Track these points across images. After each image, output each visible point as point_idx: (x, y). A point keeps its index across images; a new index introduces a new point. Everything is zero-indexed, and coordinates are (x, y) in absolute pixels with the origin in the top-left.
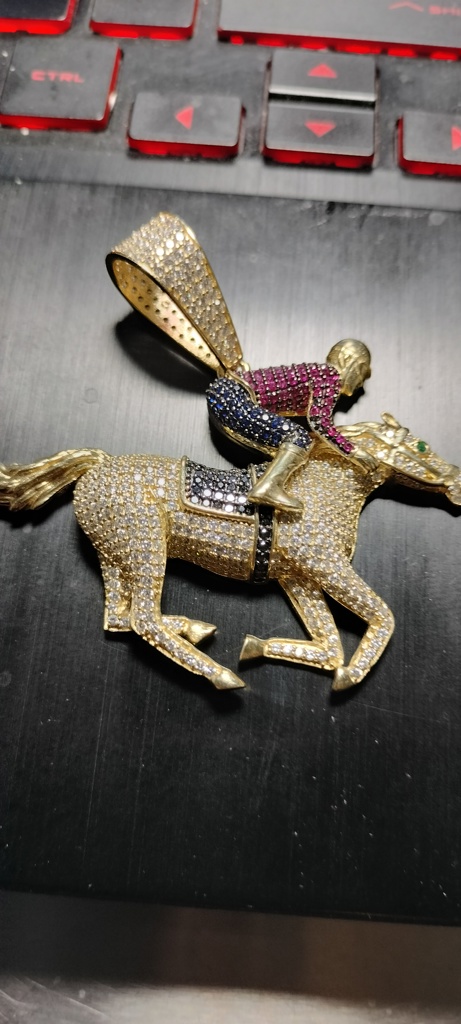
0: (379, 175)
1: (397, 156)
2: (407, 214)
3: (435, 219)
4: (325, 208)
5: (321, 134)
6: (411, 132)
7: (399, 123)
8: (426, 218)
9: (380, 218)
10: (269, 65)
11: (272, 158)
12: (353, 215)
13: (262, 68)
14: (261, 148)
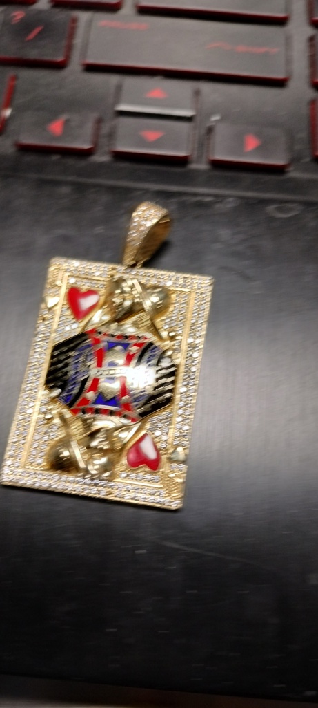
7: (210, 131)
13: (114, 91)
14: (111, 151)
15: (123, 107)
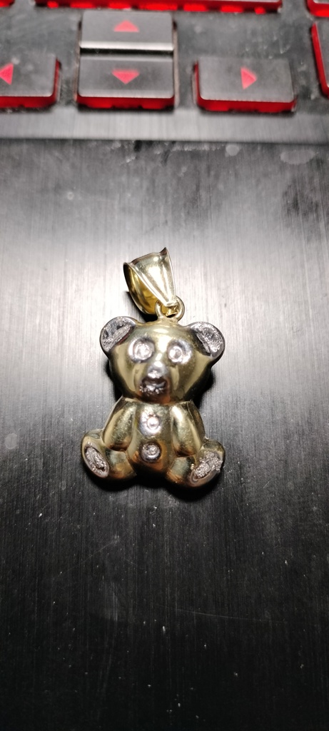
0: (179, 113)
1: (195, 97)
2: (206, 147)
3: (231, 150)
4: (132, 147)
5: (126, 82)
6: (205, 75)
7: (196, 68)
8: (223, 150)
9: (182, 153)
10: (80, 25)
11: (86, 105)
12: (158, 151)
13: (75, 28)
14: (75, 97)
15: (86, 45)
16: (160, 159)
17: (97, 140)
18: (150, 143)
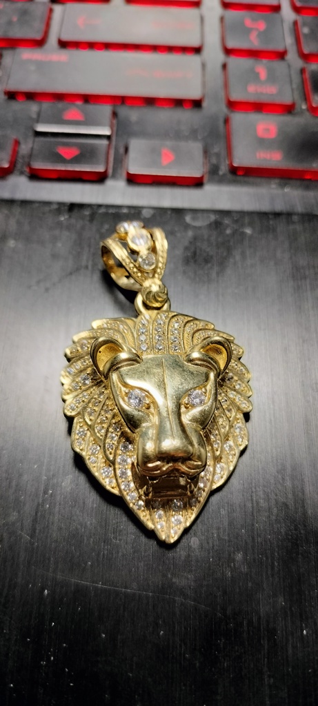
1: (124, 172)
2: (125, 211)
3: (147, 212)
4: (66, 208)
5: (68, 158)
6: (132, 153)
7: (126, 149)
8: (140, 213)
9: (106, 214)
11: (35, 176)
12: (87, 212)
13: (35, 115)
14: (28, 169)
15: (42, 129)
16: (88, 218)
17: (40, 202)
18: (81, 206)
